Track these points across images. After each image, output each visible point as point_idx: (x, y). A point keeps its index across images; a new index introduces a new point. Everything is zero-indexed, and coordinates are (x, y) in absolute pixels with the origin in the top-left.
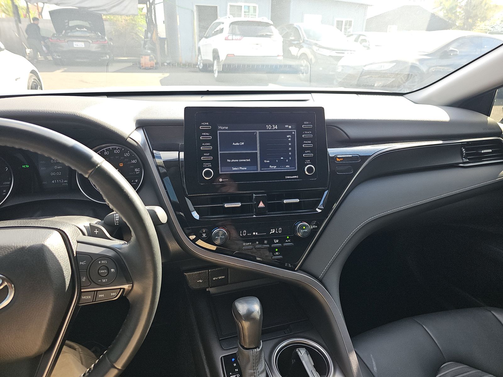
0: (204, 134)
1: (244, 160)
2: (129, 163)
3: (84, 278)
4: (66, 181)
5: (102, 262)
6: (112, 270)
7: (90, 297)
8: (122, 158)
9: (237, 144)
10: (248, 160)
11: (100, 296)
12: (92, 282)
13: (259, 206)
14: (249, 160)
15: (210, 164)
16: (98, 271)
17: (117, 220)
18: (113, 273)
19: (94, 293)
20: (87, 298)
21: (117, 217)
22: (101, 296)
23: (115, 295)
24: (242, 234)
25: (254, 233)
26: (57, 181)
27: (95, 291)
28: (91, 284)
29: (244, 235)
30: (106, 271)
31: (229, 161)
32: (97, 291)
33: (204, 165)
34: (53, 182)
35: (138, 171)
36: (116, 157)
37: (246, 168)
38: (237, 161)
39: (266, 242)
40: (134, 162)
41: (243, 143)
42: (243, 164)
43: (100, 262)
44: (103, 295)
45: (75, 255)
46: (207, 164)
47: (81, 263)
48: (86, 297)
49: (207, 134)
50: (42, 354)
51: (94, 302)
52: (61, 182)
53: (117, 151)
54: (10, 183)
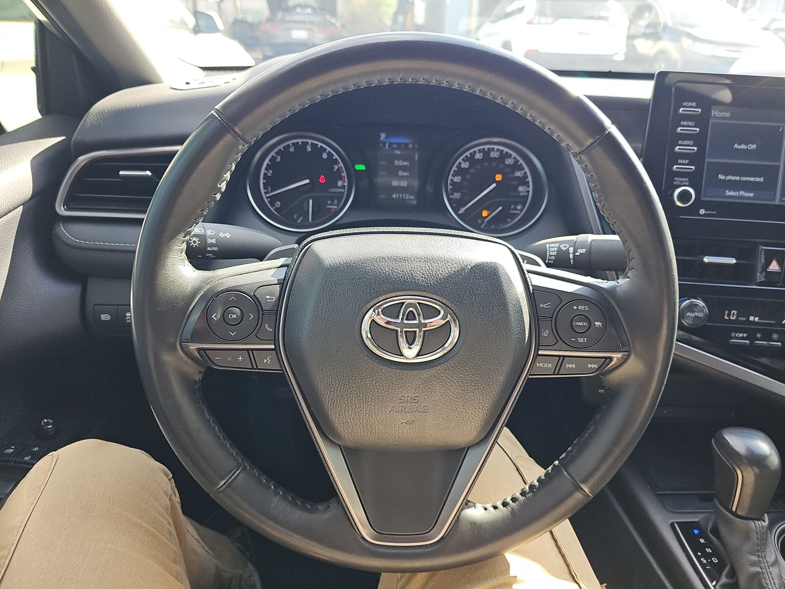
0: (685, 123)
1: (752, 179)
2: (511, 176)
3: (547, 332)
4: (412, 197)
5: (580, 307)
6: (596, 323)
7: (550, 365)
8: (501, 166)
9: (743, 147)
10: (758, 179)
11: (567, 366)
12: (559, 340)
13: (770, 268)
14: (762, 180)
15: (687, 179)
16: (572, 323)
17: (552, 253)
18: (598, 328)
19: (559, 360)
20: (545, 368)
21: (553, 249)
22: (570, 366)
23: (595, 367)
24: (729, 315)
25: (752, 318)
26: (399, 196)
27: (559, 356)
28: (558, 343)
29: (731, 318)
30: (585, 324)
31: (721, 177)
32: (564, 356)
33: (676, 181)
34: (394, 196)
35: (522, 192)
36: (492, 164)
37: (752, 195)
38: (738, 178)
39: (775, 336)
40: (518, 176)
41: (754, 147)
42: (747, 186)
43: (575, 308)
44: (574, 366)
45: (531, 292)
46: (681, 179)
47: (541, 305)
48: (544, 365)
49: (690, 124)
50: (466, 448)
51: (556, 375)
52: (405, 198)
53: (495, 154)
54: (342, 190)
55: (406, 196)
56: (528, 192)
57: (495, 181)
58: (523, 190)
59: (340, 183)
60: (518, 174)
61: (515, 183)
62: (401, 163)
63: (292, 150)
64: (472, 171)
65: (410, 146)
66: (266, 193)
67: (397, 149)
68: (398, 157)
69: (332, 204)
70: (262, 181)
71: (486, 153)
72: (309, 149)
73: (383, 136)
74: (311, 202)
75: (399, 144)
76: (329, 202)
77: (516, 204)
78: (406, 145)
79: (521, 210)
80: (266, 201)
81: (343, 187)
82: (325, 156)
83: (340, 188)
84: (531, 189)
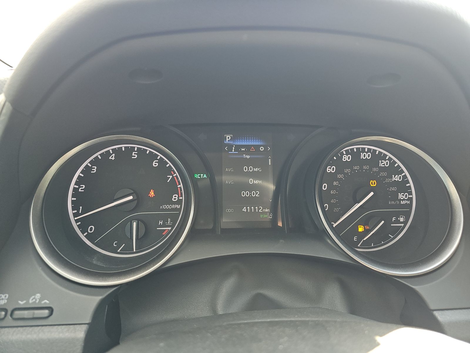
2: (389, 180)
4: (267, 210)
8: (375, 169)
26: (251, 209)
34: (244, 210)
35: (404, 200)
36: (365, 167)
40: (397, 180)
52: (258, 210)
53: (367, 156)
54: (178, 207)
55: (259, 209)
56: (411, 199)
57: (372, 189)
58: (404, 197)
59: (175, 198)
60: (396, 178)
61: (394, 189)
62: (251, 169)
63: (112, 157)
64: (340, 176)
65: (262, 149)
66: (75, 215)
67: (246, 152)
68: (248, 163)
69: (164, 225)
70: (70, 199)
71: (355, 155)
72: (135, 156)
73: (228, 137)
74: (135, 224)
75: (248, 147)
76: (161, 223)
77: (398, 215)
78: (257, 147)
79: (405, 223)
80: (75, 225)
81: (179, 202)
82: (155, 164)
83: (175, 203)
84: (414, 196)
